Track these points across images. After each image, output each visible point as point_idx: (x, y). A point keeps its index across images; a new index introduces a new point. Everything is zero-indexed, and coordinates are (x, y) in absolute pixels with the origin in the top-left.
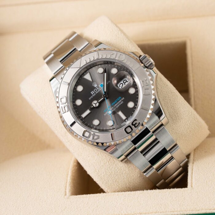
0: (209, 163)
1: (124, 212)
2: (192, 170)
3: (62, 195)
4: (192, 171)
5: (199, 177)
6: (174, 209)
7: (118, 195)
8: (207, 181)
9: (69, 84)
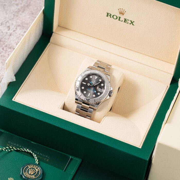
2: (104, 119)
9: (91, 73)
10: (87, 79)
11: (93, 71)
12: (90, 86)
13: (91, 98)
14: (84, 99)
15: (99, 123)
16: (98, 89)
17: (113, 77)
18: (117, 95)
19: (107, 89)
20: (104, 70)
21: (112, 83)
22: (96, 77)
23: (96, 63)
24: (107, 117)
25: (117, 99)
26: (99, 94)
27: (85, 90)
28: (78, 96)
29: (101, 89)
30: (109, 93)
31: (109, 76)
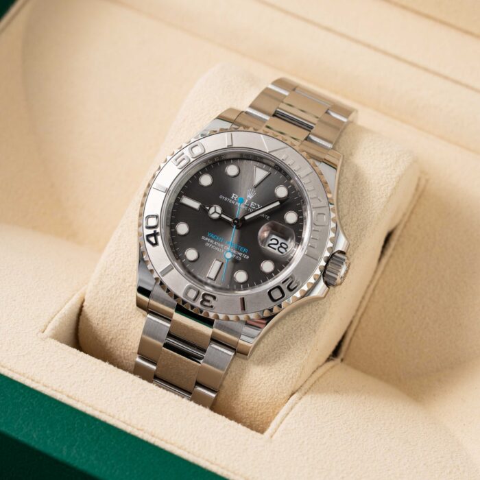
0: (327, 414)
1: (124, 416)
2: (292, 409)
3: (36, 328)
4: (290, 411)
5: (295, 428)
6: (216, 459)
7: (133, 381)
8: (303, 442)
9: (230, 147)
10: (206, 180)
11: (244, 140)
12: (220, 219)
13: (221, 289)
14: (181, 294)
15: (259, 434)
16: (264, 241)
17: (357, 176)
18: (375, 272)
19: (315, 244)
20: (306, 133)
21: (345, 211)
22: (260, 174)
23: (266, 93)
24: (307, 398)
25: (373, 295)
26: (267, 266)
27: (192, 239)
28: (152, 271)
29: (281, 240)
30: (323, 263)
31: (334, 166)
